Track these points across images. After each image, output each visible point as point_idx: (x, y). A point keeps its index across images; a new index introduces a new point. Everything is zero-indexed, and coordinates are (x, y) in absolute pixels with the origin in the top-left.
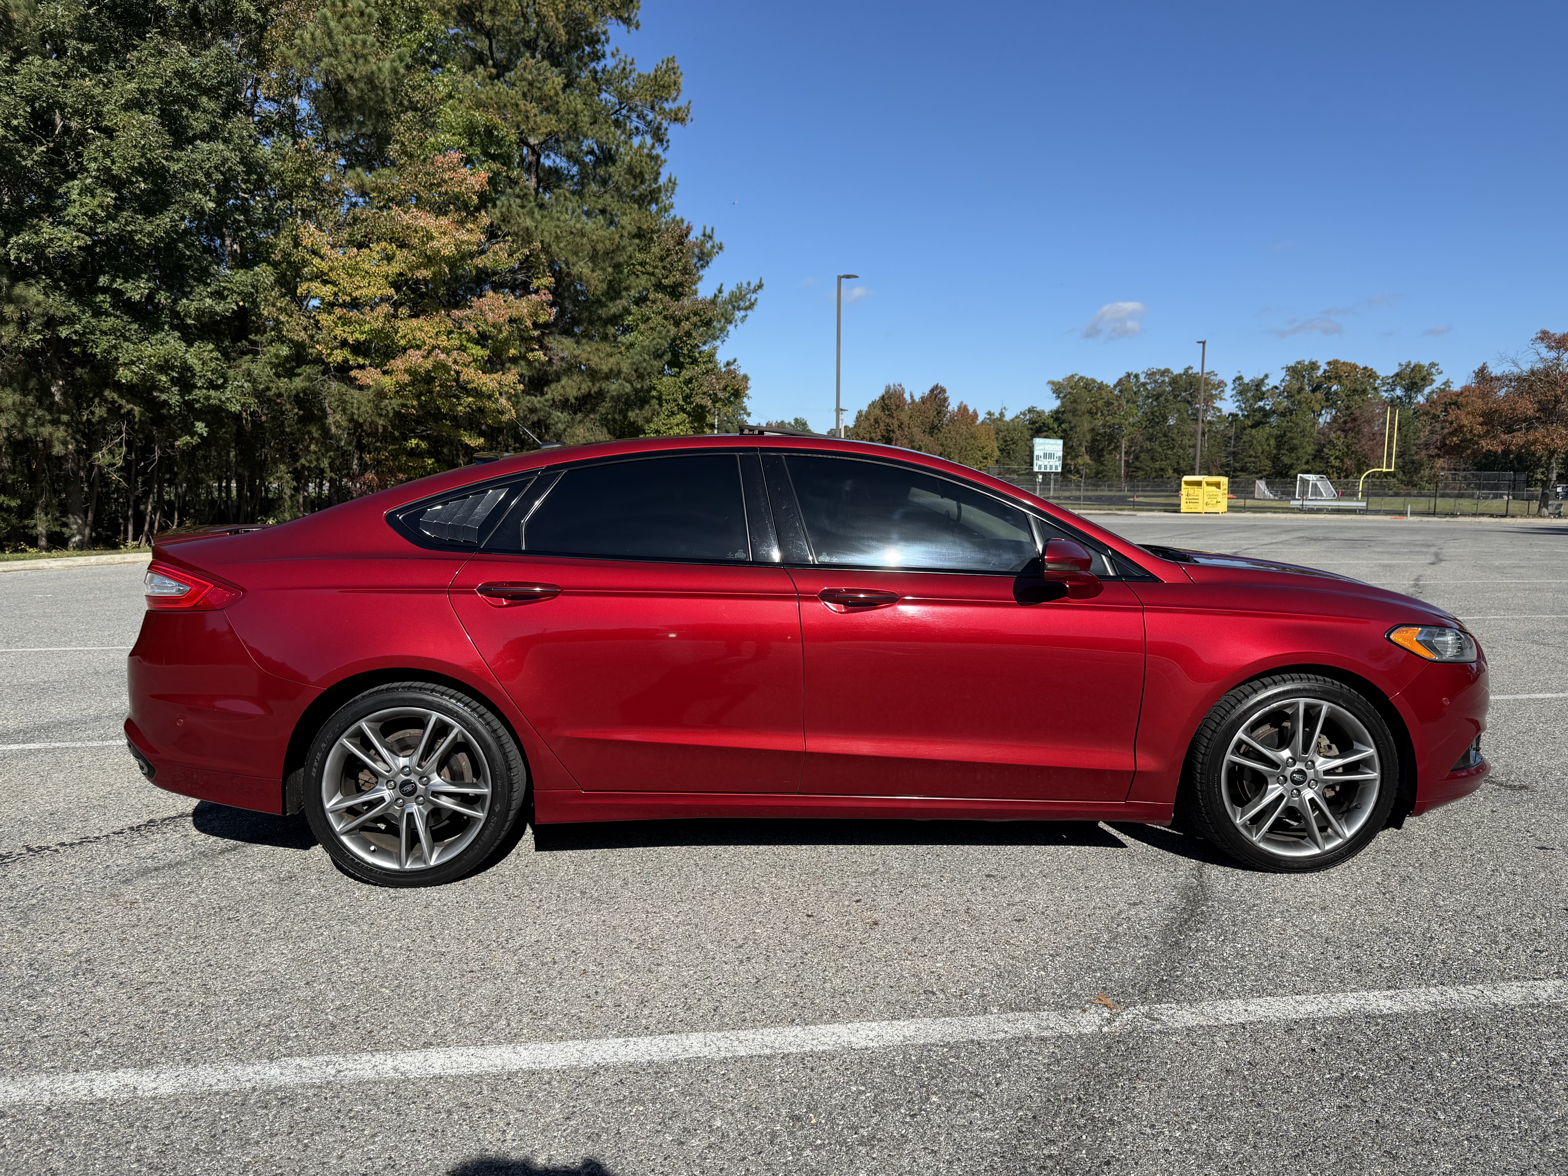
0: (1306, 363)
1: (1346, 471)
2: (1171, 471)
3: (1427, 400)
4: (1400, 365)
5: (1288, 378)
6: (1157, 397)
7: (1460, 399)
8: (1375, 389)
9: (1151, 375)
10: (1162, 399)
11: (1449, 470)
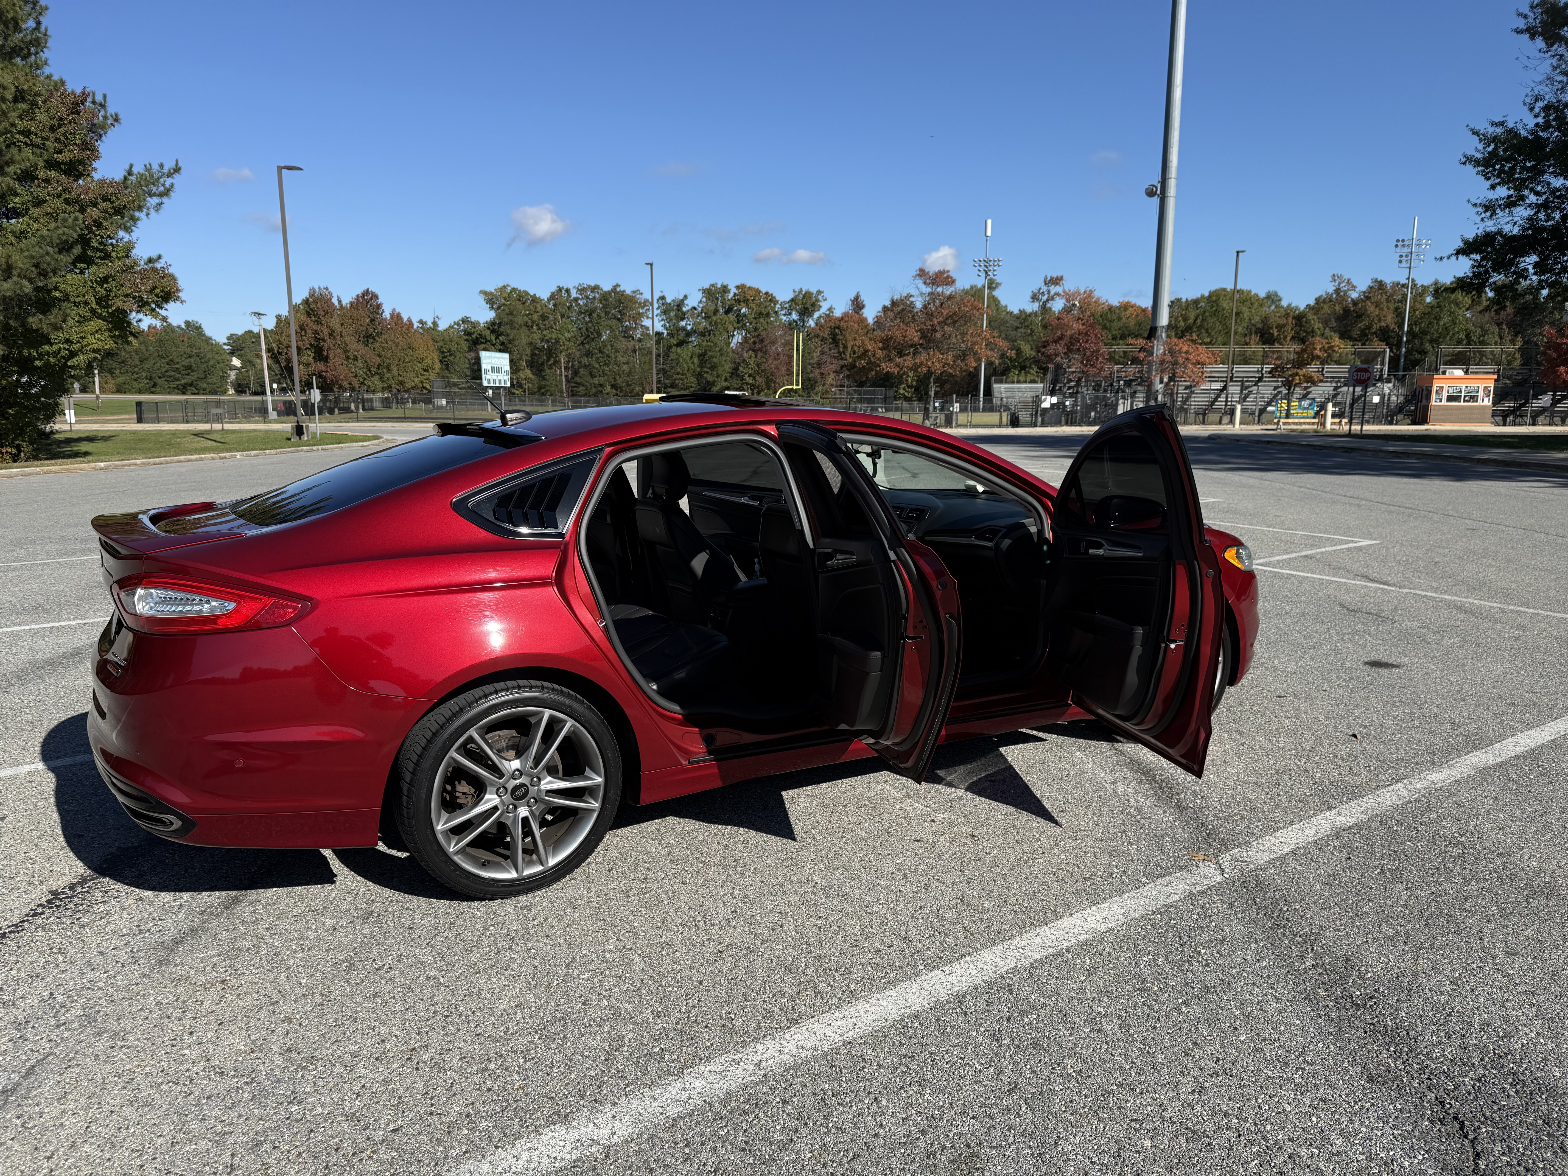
0: (719, 286)
1: (758, 387)
3: (817, 324)
4: (794, 291)
5: (704, 300)
6: (590, 313)
7: (842, 323)
8: (776, 313)
9: (582, 290)
10: (595, 315)
11: (837, 386)
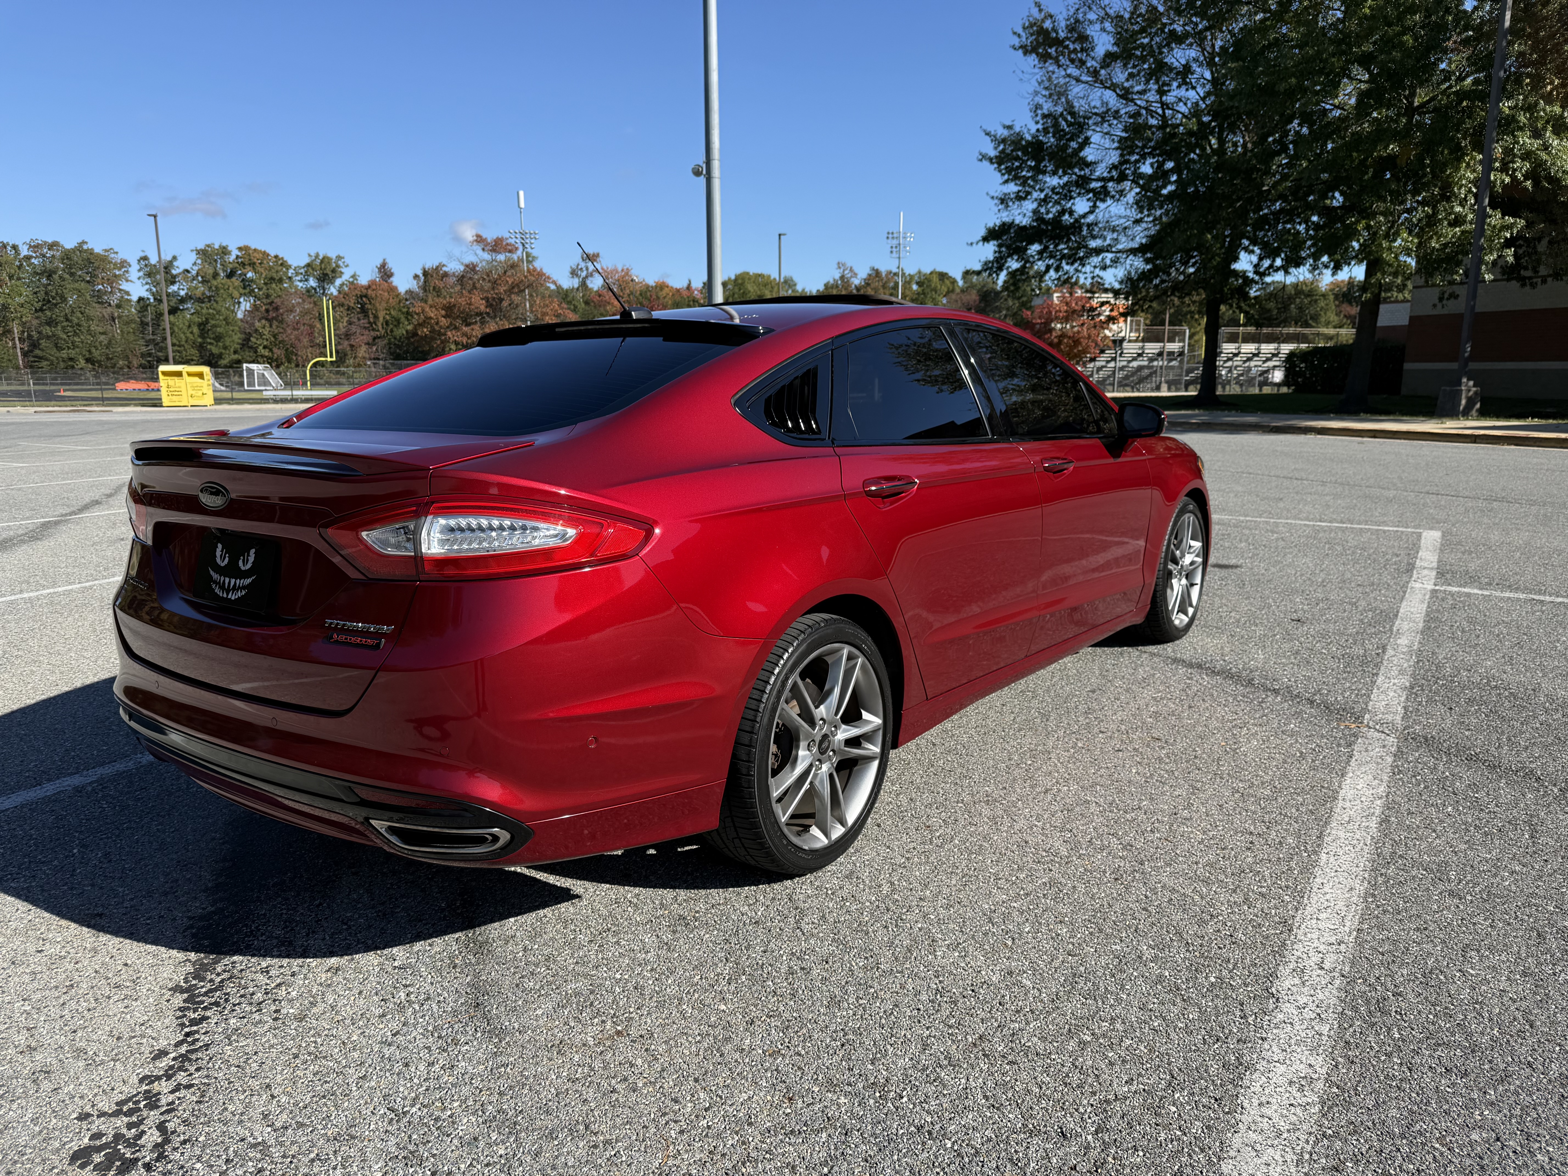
0: (217, 247)
1: (276, 360)
2: (83, 362)
3: (339, 292)
4: (309, 255)
5: (199, 261)
6: (50, 274)
7: (370, 292)
8: (290, 278)
9: (35, 247)
10: (56, 277)
11: (370, 359)
